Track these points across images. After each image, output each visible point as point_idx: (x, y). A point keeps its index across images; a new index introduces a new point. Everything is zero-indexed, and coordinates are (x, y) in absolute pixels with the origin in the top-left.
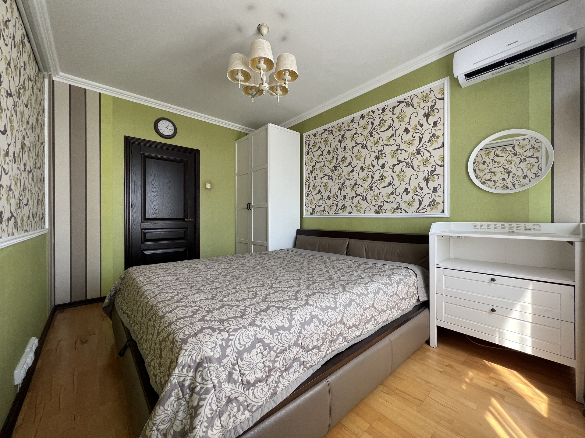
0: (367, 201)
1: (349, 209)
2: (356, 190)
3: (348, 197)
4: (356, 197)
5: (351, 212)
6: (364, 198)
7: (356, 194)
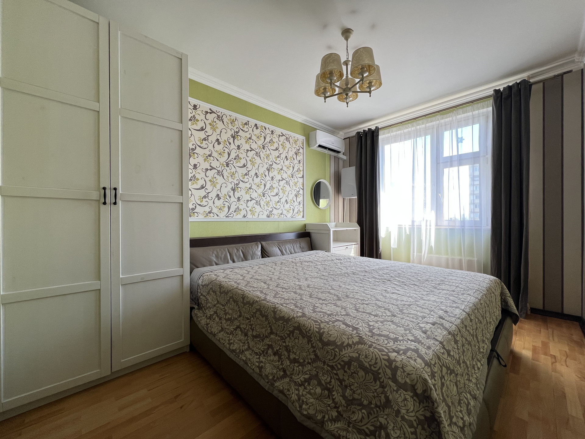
0: (260, 206)
1: (243, 212)
2: (250, 193)
3: (243, 199)
4: (251, 201)
5: (246, 215)
6: (258, 203)
7: (251, 198)
